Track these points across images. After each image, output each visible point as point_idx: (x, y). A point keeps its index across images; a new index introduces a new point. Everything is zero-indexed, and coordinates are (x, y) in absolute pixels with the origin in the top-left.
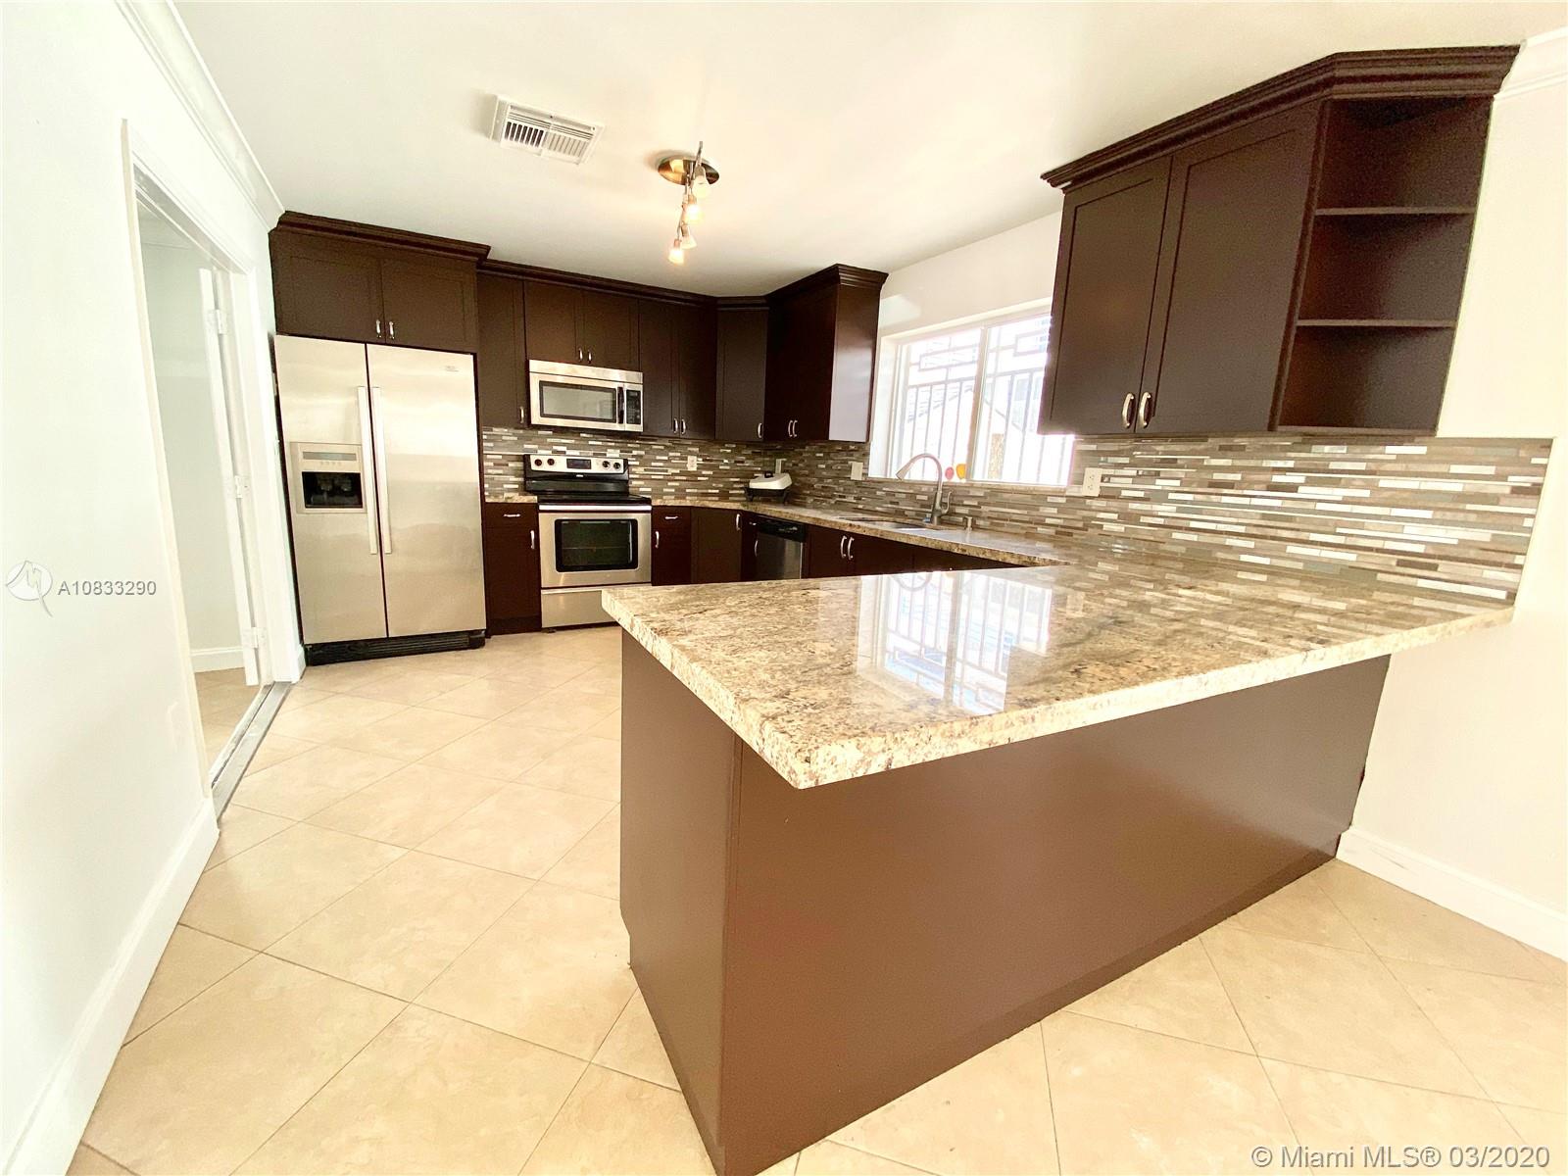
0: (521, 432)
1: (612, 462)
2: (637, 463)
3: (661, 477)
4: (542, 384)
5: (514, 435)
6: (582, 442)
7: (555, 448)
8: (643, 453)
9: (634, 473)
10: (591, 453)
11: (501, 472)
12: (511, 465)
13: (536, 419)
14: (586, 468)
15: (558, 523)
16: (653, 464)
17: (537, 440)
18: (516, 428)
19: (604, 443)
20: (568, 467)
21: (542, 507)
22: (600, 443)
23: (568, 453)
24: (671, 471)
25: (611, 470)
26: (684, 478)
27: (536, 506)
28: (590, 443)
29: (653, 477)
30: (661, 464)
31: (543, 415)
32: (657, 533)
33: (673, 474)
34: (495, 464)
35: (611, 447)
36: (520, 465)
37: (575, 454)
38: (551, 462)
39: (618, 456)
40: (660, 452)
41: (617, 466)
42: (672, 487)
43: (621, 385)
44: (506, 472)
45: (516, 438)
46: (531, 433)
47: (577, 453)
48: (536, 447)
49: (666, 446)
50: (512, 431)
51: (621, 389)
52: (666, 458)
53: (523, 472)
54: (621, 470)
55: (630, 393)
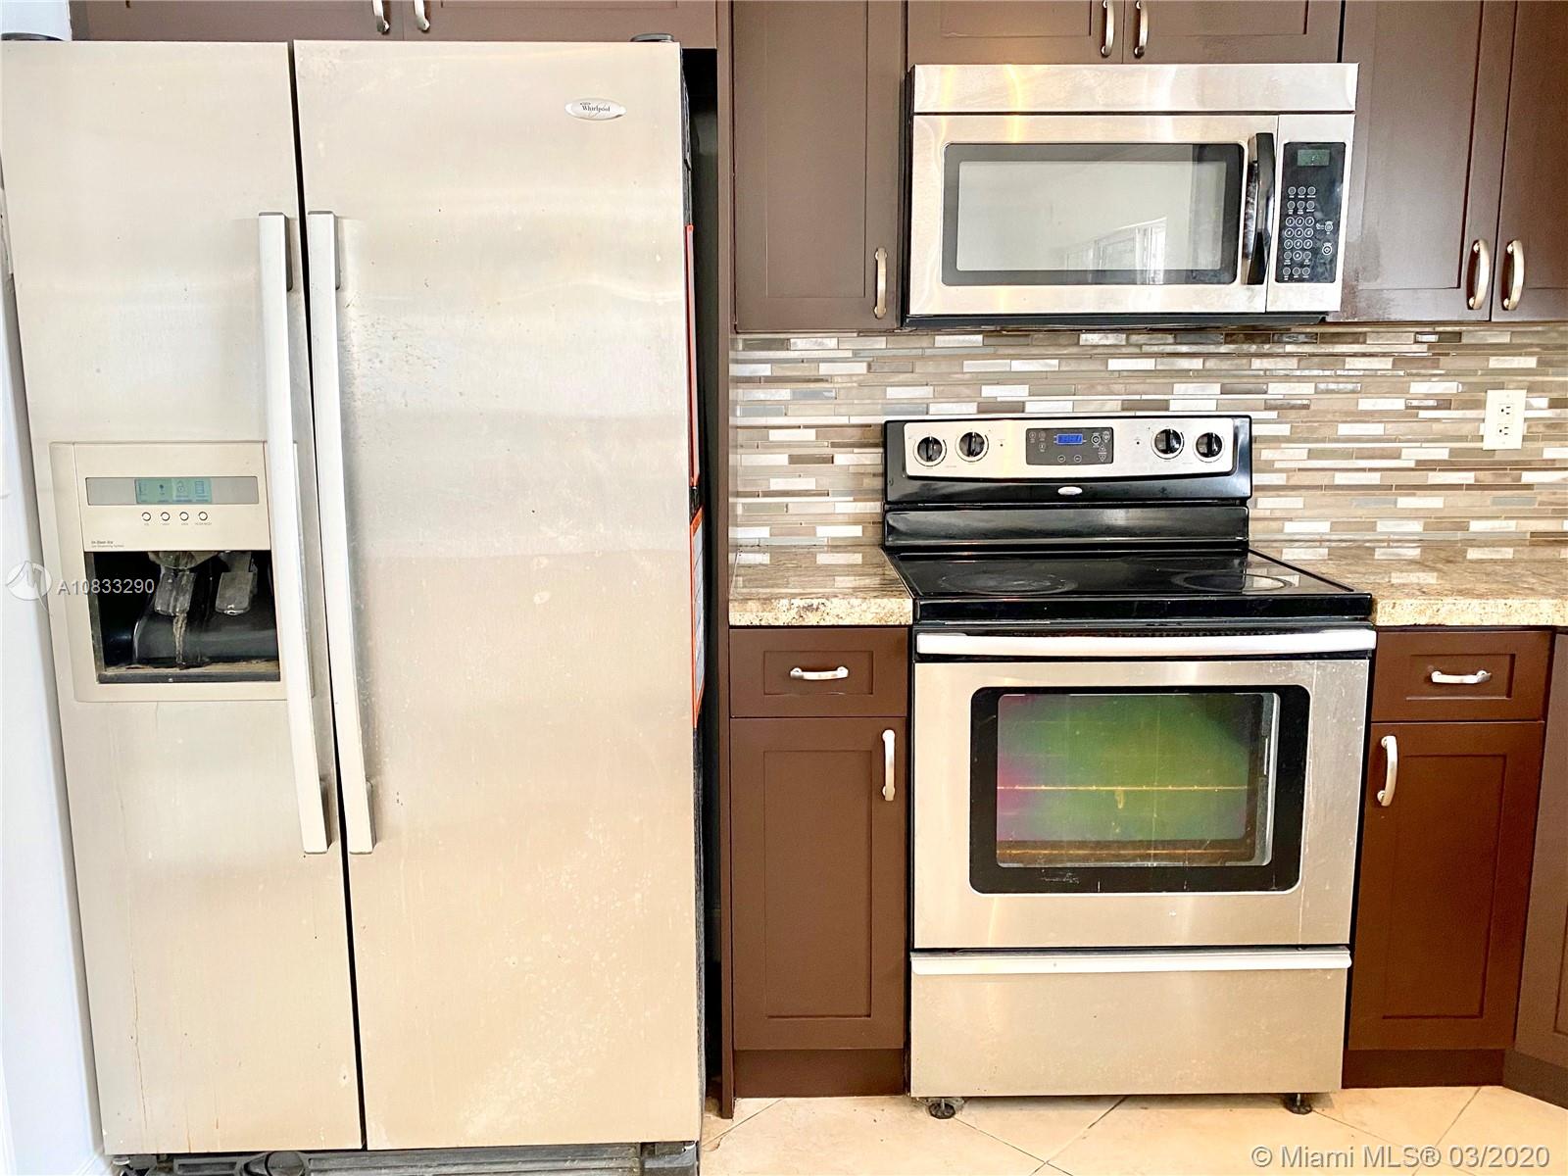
0: (880, 343)
1: (1192, 431)
2: (1284, 430)
3: (1374, 479)
4: (958, 154)
5: (857, 355)
6: (1085, 366)
7: (988, 391)
8: (1307, 389)
9: (1269, 468)
10: (1113, 405)
11: (809, 484)
12: (842, 458)
13: (929, 295)
14: (1092, 459)
15: (986, 703)
16: (1344, 429)
17: (931, 368)
18: (864, 332)
19: (1165, 364)
20: (1032, 459)
21: (927, 643)
22: (1148, 364)
23: (1032, 408)
24: (1411, 455)
25: (1188, 461)
26: (1468, 478)
27: (910, 634)
28: (1115, 364)
29: (1341, 479)
30: (1376, 429)
31: (953, 275)
32: (1390, 743)
33: (1424, 466)
34: (793, 460)
35: (1184, 375)
36: (872, 458)
37: (1055, 408)
38: (972, 445)
39: (1210, 406)
40: (1369, 382)
41: (1210, 445)
42: (1413, 515)
43: (1263, 125)
44: (826, 483)
45: (861, 368)
46: (911, 344)
47: (1062, 405)
48: (924, 392)
49: (1400, 360)
50: (853, 342)
51: (1265, 141)
52: (1398, 404)
53: (878, 483)
54: (1224, 461)
55: (1304, 158)
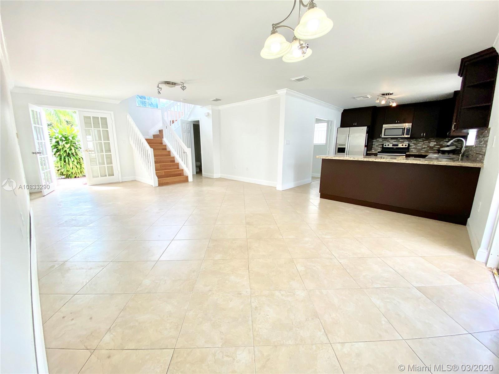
2: (412, 145)
3: (420, 148)
4: (385, 129)
6: (398, 141)
7: (391, 142)
8: (414, 142)
10: (400, 143)
12: (380, 146)
14: (397, 146)
16: (418, 145)
20: (392, 146)
25: (404, 146)
26: (429, 148)
30: (421, 145)
31: (385, 135)
33: (425, 147)
34: (376, 146)
35: (403, 141)
37: (395, 143)
38: (389, 145)
40: (420, 142)
46: (383, 139)
48: (385, 142)
49: (423, 140)
50: (379, 139)
51: (405, 128)
52: (423, 143)
54: (407, 146)
55: (408, 128)
